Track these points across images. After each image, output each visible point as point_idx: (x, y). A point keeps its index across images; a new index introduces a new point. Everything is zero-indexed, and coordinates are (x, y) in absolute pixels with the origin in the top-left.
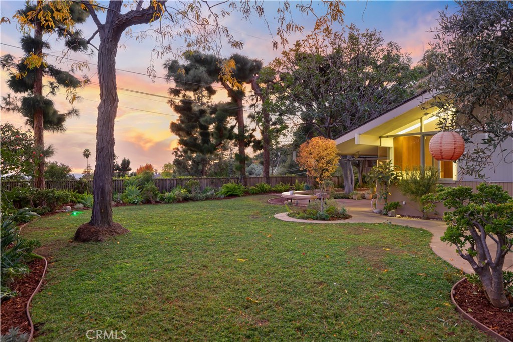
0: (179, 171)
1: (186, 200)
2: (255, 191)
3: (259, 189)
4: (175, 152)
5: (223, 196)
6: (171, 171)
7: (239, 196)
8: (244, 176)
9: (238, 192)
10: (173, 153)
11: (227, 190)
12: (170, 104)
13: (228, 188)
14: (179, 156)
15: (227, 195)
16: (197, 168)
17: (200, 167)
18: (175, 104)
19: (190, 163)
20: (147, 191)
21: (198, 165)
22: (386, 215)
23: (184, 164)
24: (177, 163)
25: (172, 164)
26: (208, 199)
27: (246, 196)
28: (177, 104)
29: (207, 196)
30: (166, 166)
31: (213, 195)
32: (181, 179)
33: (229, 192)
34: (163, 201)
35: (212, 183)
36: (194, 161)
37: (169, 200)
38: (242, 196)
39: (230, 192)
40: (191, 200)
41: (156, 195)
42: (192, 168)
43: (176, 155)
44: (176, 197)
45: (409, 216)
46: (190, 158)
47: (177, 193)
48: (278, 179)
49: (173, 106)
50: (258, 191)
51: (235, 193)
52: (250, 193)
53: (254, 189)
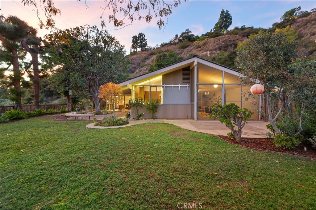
2: (35, 114)
3: (37, 113)
7: (24, 118)
8: (20, 105)
9: (22, 116)
11: (10, 115)
13: (11, 113)
15: (12, 118)
22: (139, 119)
27: (29, 118)
33: (12, 116)
38: (27, 118)
39: (14, 116)
45: (148, 119)
48: (45, 106)
50: (37, 114)
51: (20, 117)
52: (30, 116)
53: (35, 113)
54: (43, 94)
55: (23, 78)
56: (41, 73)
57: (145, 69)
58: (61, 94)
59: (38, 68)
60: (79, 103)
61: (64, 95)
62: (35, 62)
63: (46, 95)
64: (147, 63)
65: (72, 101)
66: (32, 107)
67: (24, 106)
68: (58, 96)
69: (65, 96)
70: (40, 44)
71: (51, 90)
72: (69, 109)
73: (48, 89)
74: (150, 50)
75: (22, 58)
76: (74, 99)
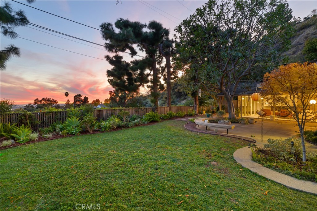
0: (112, 103)
1: (119, 127)
4: (110, 93)
5: (147, 122)
6: (108, 102)
7: (158, 122)
8: (157, 106)
9: (157, 119)
10: (109, 94)
11: (149, 118)
12: (106, 58)
13: (149, 115)
14: (112, 95)
15: (150, 121)
16: (121, 101)
17: (123, 101)
18: (110, 59)
19: (118, 98)
20: (85, 122)
21: (122, 100)
23: (115, 99)
24: (111, 98)
25: (109, 99)
26: (136, 125)
28: (111, 59)
29: (135, 123)
30: (106, 100)
31: (139, 122)
32: (114, 109)
34: (100, 130)
35: (136, 111)
36: (120, 98)
37: (105, 129)
38: (160, 121)
39: (151, 119)
40: (123, 127)
41: (93, 125)
42: (119, 101)
43: (111, 95)
44: (111, 126)
46: (118, 96)
47: (112, 122)
49: (108, 60)
50: (169, 117)
51: (155, 120)
52: (163, 119)
53: (166, 116)
54: (175, 96)
55: (160, 82)
56: (172, 75)
57: (291, 53)
58: (188, 95)
59: (170, 70)
60: (206, 104)
61: (191, 96)
62: (168, 65)
63: (176, 97)
64: (294, 43)
65: (199, 103)
66: (165, 108)
67: (160, 108)
68: (185, 97)
69: (193, 97)
70: (172, 46)
71: (180, 91)
72: (196, 112)
73: (178, 91)
74: (298, 23)
75: (160, 63)
76: (201, 100)
